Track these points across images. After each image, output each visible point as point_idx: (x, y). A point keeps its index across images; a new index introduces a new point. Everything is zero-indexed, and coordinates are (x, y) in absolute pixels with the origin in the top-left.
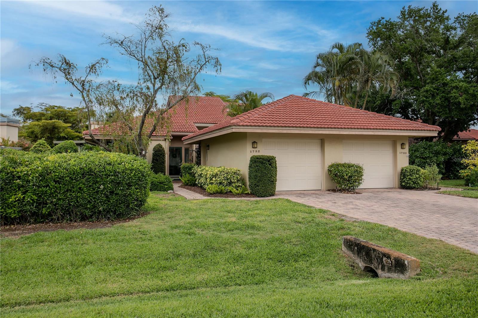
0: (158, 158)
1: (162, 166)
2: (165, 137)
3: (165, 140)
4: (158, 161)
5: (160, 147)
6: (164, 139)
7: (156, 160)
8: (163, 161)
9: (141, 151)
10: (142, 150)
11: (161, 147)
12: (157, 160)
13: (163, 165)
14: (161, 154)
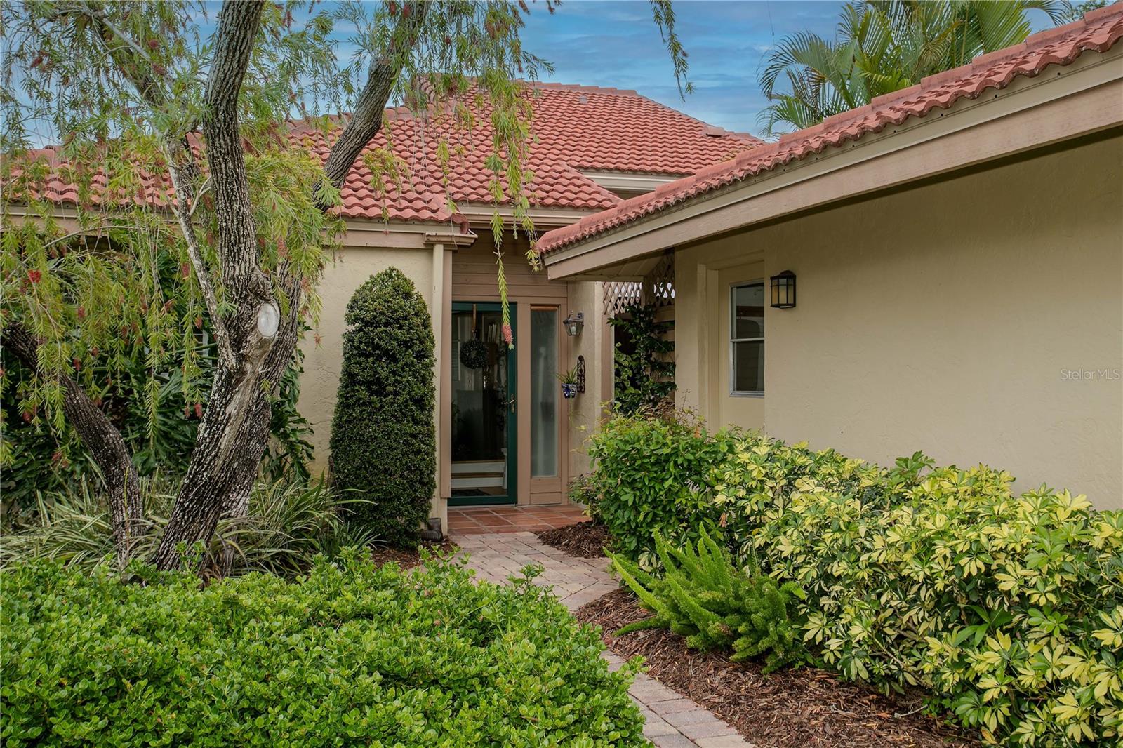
0: (383, 373)
1: (411, 428)
2: (430, 231)
3: (429, 248)
4: (381, 392)
5: (396, 289)
6: (417, 242)
7: (368, 384)
8: (419, 390)
9: (236, 309)
10: (252, 295)
11: (408, 296)
12: (377, 387)
13: (416, 423)
14: (407, 345)
